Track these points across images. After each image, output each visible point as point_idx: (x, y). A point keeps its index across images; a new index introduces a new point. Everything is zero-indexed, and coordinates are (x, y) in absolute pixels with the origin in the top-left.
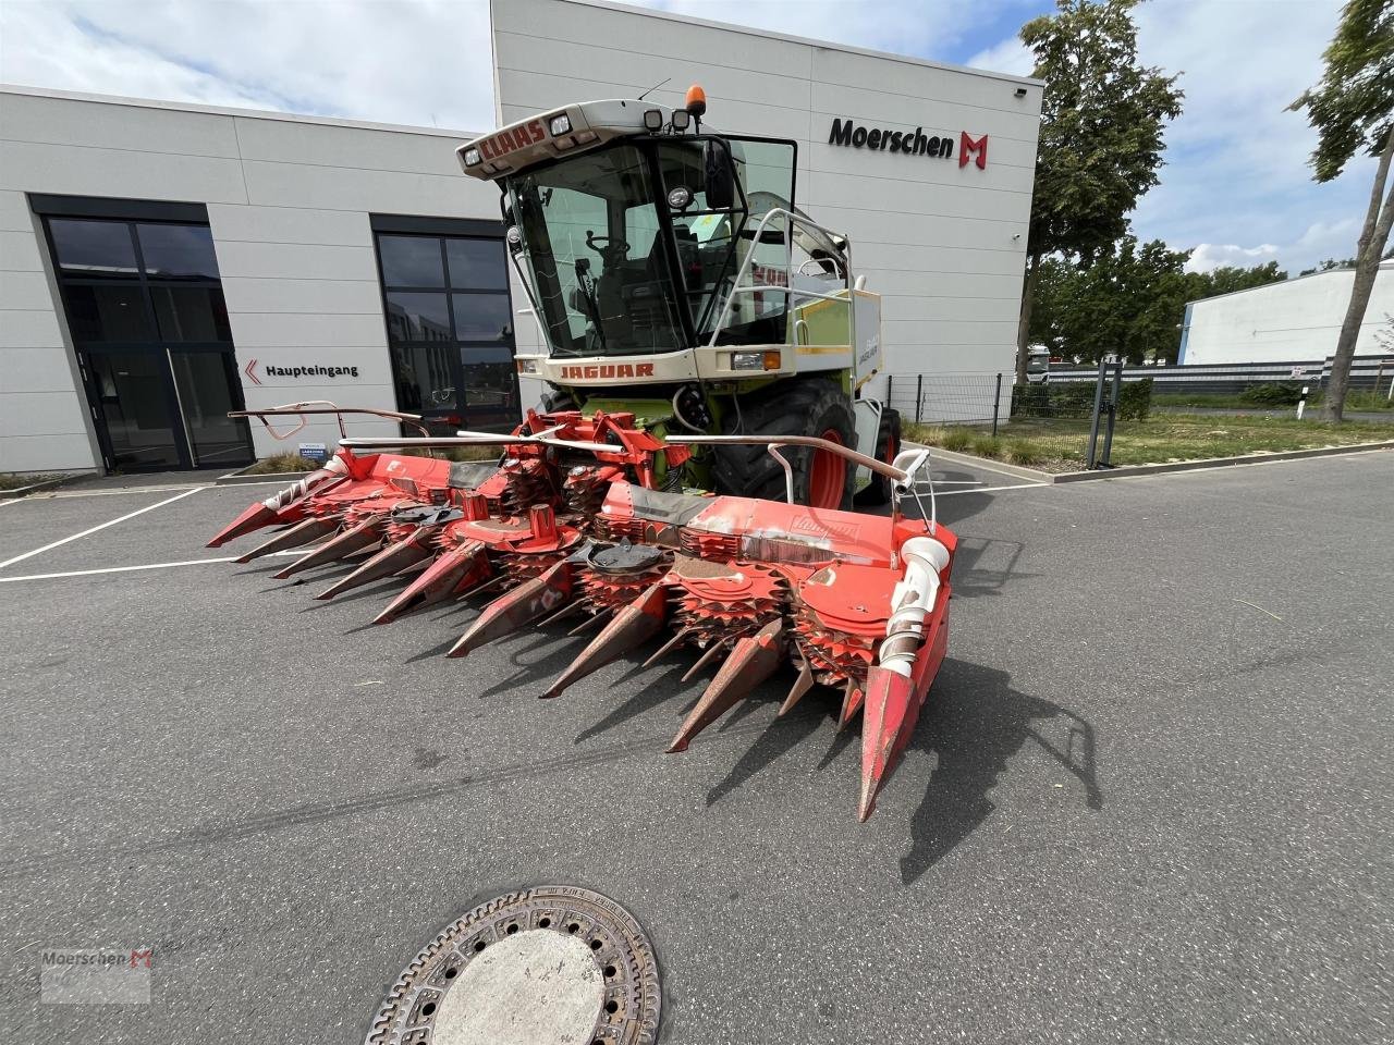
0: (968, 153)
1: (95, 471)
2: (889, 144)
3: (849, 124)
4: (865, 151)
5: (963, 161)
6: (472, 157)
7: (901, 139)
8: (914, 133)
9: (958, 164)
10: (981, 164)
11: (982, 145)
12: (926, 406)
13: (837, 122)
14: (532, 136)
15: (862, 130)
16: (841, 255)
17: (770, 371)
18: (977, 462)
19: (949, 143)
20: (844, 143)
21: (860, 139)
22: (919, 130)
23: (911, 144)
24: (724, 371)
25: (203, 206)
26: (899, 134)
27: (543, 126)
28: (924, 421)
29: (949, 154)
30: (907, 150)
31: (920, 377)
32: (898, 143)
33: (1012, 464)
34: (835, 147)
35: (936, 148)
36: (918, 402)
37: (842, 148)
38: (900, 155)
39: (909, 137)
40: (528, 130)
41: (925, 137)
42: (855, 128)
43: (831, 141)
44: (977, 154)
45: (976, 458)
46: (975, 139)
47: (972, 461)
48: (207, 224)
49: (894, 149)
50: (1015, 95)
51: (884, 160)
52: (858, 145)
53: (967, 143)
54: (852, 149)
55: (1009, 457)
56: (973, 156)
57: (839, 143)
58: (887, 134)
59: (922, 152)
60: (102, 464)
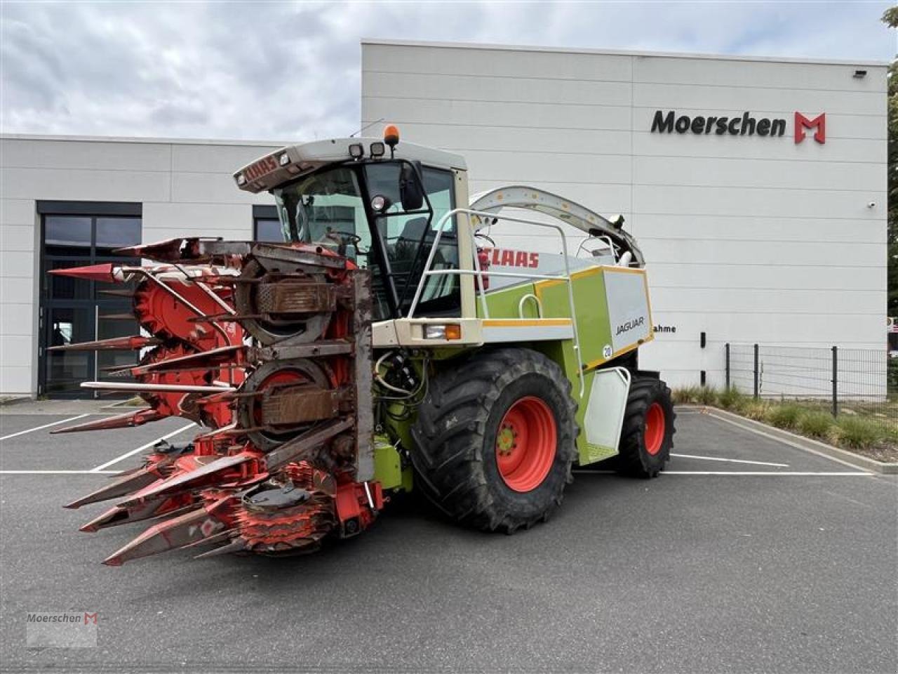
0: (804, 130)
1: (30, 396)
2: (714, 128)
3: (671, 115)
4: (689, 136)
5: (799, 138)
6: (242, 179)
7: (727, 123)
8: (742, 117)
9: (793, 140)
10: (820, 139)
11: (820, 123)
12: (764, 378)
13: (659, 114)
14: (270, 166)
15: (685, 119)
16: (621, 232)
17: (452, 342)
18: (803, 443)
19: (782, 123)
20: (667, 129)
21: (683, 126)
22: (746, 114)
23: (738, 127)
24: (417, 339)
25: (141, 204)
26: (725, 119)
27: (274, 160)
28: (763, 393)
29: (782, 133)
30: (734, 132)
31: (756, 347)
32: (723, 127)
33: (838, 447)
34: (657, 134)
35: (765, 128)
36: (756, 372)
37: (665, 135)
38: (727, 136)
39: (736, 120)
40: (267, 162)
41: (753, 121)
42: (676, 118)
43: (653, 129)
44: (815, 131)
45: (802, 437)
46: (811, 118)
47: (797, 441)
48: (140, 216)
49: (719, 132)
50: (854, 77)
51: (710, 142)
52: (681, 131)
53: (801, 122)
54: (675, 135)
55: (835, 439)
56: (810, 134)
57: (661, 131)
58: (711, 120)
59: (751, 132)
60: (36, 390)
